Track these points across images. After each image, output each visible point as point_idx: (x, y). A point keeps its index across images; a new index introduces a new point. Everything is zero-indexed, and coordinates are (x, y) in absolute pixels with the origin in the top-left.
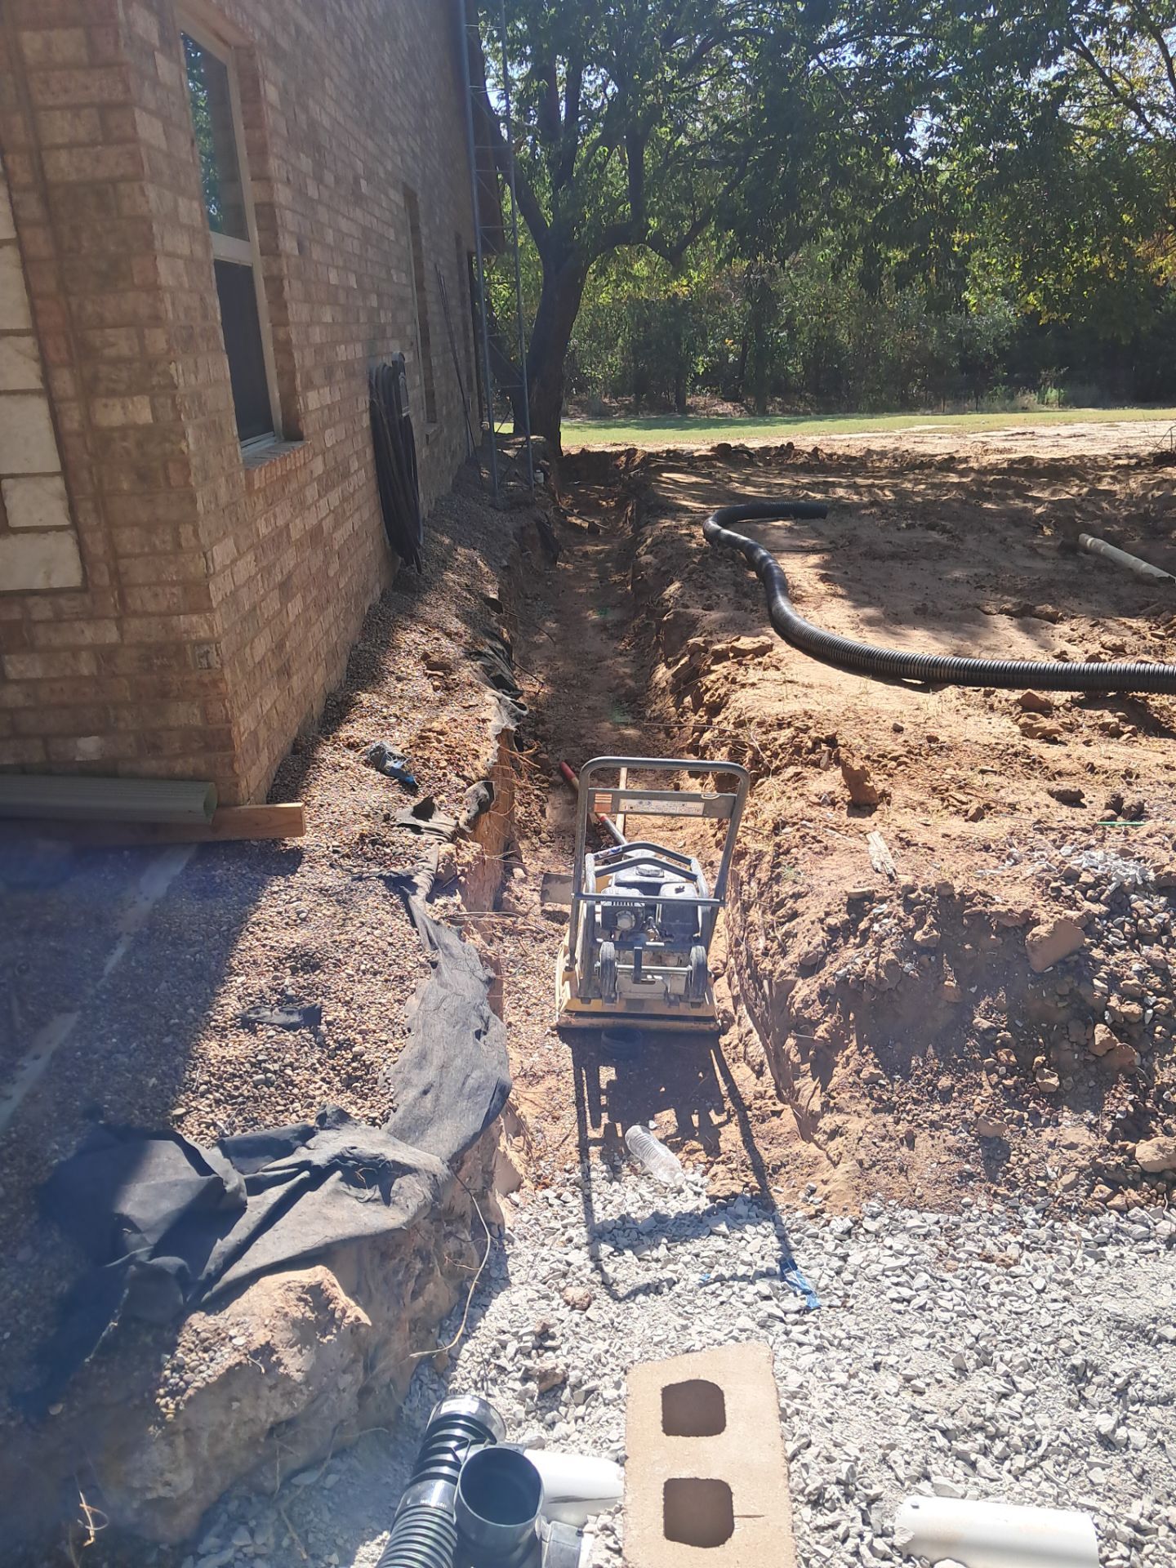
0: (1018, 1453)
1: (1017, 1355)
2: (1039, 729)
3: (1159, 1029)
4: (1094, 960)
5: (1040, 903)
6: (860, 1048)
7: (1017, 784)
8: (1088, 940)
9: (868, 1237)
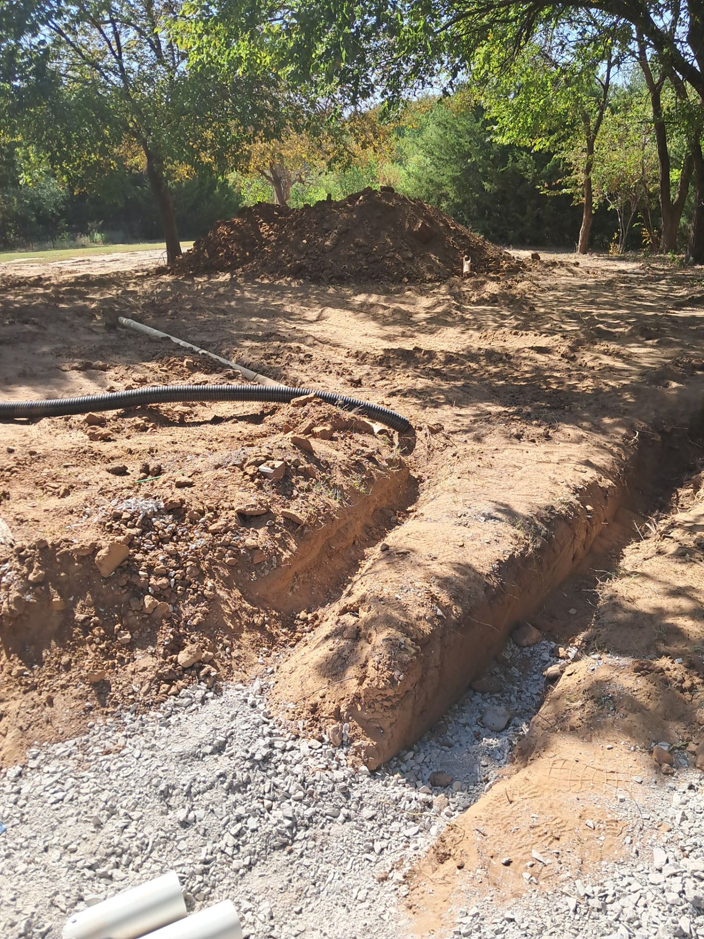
0: (137, 855)
1: (128, 801)
2: (99, 435)
3: (179, 588)
4: (137, 561)
5: (101, 537)
6: (8, 657)
7: (88, 470)
8: (131, 551)
9: (33, 772)
